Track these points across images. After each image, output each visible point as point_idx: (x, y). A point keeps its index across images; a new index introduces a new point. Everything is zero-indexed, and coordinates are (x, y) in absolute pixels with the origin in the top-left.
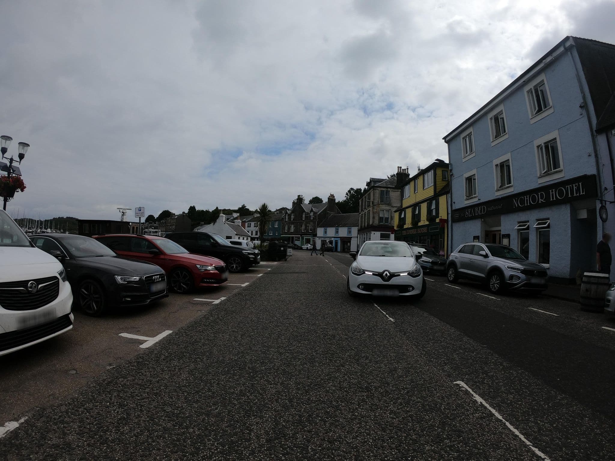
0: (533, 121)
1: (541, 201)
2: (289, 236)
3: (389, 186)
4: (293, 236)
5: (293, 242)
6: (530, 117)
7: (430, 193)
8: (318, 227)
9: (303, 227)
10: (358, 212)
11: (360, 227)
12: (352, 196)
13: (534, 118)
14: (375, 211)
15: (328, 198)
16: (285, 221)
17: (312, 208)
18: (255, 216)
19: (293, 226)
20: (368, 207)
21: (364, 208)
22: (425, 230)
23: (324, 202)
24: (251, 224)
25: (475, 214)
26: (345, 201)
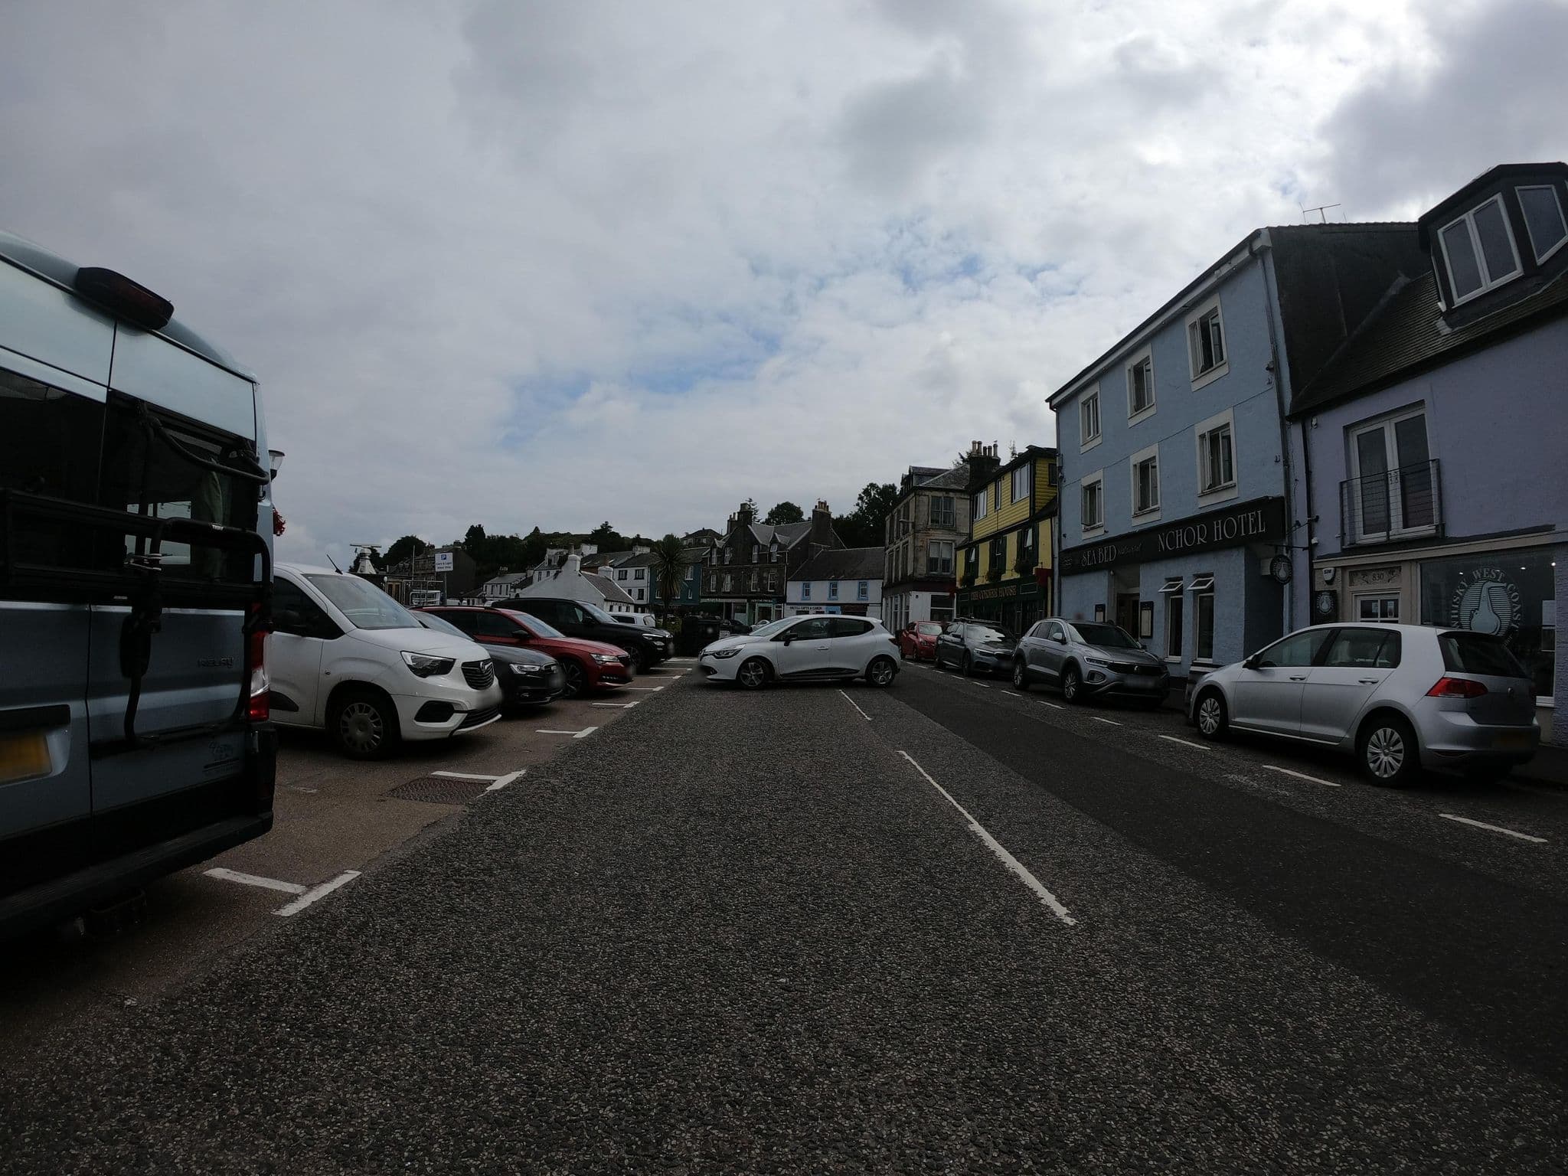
0: (1196, 386)
1: (1201, 541)
2: (720, 600)
3: (954, 487)
4: (730, 601)
5: (728, 617)
6: (1192, 378)
7: (1023, 512)
8: (791, 580)
9: (754, 580)
10: (883, 544)
11: (886, 581)
12: (873, 504)
13: (1198, 381)
14: (920, 544)
15: (814, 511)
16: (711, 566)
17: (775, 535)
18: (637, 553)
19: (729, 577)
20: (903, 534)
21: (895, 536)
22: (1011, 591)
23: (805, 517)
24: (626, 571)
25: (1097, 561)
26: (856, 515)
